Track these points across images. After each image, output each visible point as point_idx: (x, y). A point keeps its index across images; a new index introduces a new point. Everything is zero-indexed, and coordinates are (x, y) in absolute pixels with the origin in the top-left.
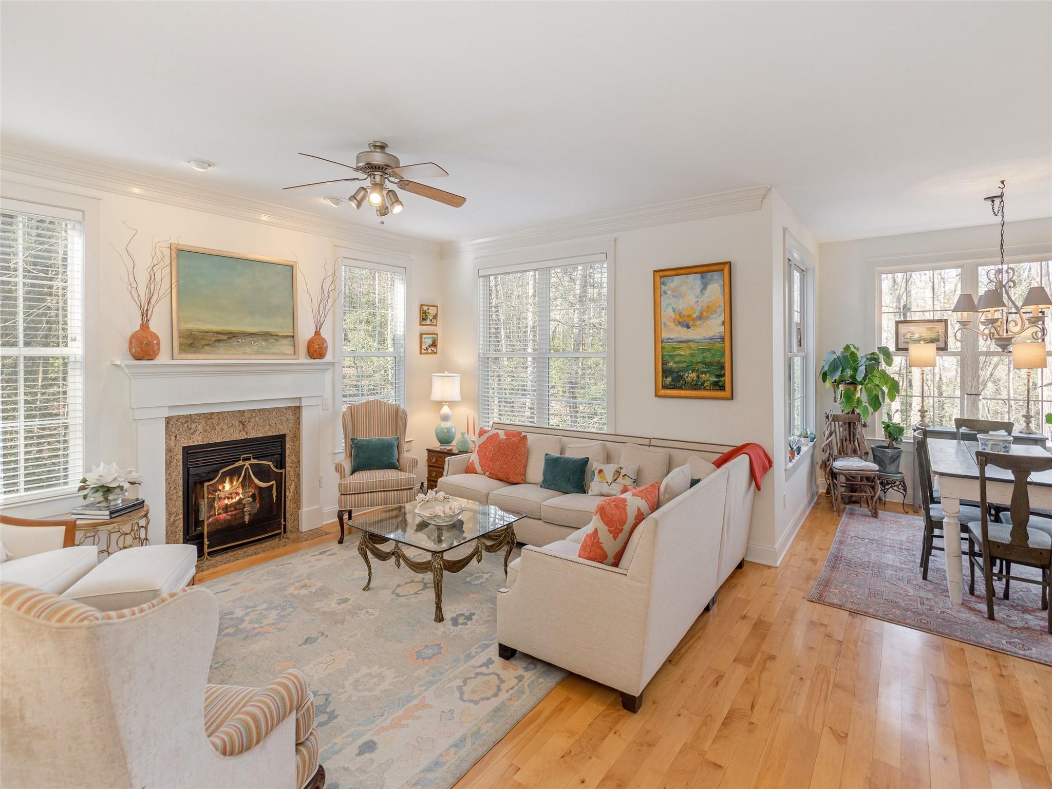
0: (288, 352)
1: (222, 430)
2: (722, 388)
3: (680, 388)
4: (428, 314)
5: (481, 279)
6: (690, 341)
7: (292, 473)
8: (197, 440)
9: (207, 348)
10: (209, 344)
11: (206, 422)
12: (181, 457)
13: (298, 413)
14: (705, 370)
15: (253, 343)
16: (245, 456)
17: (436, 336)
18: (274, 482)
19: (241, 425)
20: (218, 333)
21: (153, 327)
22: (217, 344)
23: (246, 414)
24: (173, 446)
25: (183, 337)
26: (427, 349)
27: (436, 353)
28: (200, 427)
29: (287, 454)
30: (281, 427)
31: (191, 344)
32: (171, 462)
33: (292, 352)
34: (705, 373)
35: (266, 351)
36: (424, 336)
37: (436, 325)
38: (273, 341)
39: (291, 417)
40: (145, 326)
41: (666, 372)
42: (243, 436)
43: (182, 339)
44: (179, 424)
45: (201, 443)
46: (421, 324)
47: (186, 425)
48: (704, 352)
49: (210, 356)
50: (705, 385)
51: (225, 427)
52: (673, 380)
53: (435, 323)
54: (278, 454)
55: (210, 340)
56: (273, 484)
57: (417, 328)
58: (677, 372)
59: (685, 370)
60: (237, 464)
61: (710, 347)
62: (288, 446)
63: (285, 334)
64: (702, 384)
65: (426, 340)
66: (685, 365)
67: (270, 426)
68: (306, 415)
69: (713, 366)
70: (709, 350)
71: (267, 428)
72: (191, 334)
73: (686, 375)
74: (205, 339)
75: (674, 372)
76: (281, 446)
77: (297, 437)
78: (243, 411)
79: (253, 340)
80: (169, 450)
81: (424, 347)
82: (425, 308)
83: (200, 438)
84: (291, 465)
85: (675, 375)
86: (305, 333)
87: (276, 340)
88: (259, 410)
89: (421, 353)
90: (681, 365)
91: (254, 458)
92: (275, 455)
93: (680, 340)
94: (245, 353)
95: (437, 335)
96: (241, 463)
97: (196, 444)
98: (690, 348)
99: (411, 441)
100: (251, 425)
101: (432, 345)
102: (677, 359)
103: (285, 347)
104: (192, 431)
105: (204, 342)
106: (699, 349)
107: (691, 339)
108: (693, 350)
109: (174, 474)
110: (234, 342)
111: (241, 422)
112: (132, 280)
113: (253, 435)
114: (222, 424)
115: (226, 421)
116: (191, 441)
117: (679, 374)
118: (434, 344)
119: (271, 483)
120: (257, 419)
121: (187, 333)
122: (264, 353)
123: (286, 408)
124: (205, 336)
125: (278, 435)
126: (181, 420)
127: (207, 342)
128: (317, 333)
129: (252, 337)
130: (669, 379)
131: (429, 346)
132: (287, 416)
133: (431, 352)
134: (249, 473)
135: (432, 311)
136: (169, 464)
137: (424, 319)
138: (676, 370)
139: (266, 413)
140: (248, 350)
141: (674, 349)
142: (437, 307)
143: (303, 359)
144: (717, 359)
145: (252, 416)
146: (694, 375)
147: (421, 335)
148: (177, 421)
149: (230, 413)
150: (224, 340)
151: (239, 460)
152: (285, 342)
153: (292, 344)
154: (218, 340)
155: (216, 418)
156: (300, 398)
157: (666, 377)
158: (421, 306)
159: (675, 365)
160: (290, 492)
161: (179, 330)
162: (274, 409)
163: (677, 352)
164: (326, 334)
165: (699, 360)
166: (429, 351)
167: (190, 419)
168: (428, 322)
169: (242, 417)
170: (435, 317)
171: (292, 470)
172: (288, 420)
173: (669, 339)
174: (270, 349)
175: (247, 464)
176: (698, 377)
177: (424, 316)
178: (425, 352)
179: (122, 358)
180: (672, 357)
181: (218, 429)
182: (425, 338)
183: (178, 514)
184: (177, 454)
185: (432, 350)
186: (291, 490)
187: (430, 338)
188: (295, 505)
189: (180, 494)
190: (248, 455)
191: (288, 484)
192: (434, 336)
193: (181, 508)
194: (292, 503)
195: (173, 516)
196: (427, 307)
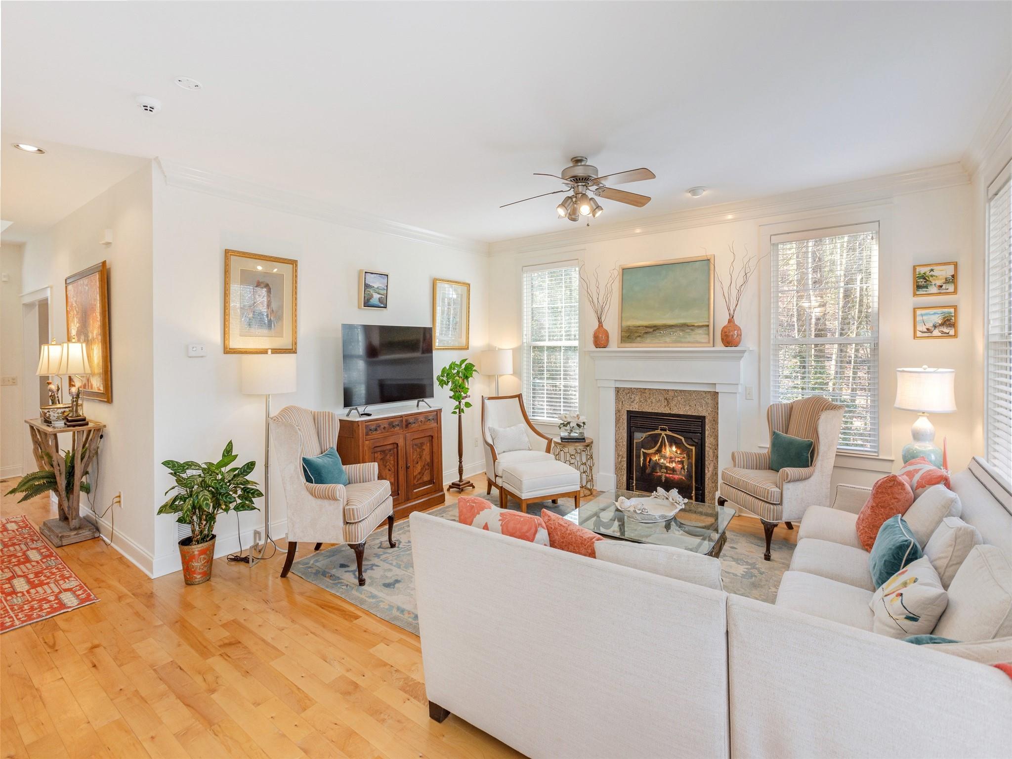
0: (703, 341)
1: (652, 403)
4: (931, 279)
7: (711, 453)
8: (635, 407)
9: (639, 339)
10: (640, 336)
11: (641, 395)
12: (626, 417)
13: (715, 399)
15: (672, 333)
16: (663, 426)
17: (952, 310)
18: (685, 455)
19: (666, 402)
20: (646, 327)
21: (605, 326)
22: (645, 336)
23: (670, 393)
24: (621, 409)
26: (931, 331)
27: (955, 336)
28: (637, 398)
29: (706, 436)
30: (700, 409)
31: (629, 336)
32: (619, 419)
33: (706, 340)
35: (683, 340)
36: (919, 312)
37: (953, 293)
39: (710, 401)
40: (600, 326)
42: (666, 411)
44: (625, 393)
45: (638, 410)
46: (915, 295)
47: (628, 395)
49: (640, 345)
51: (654, 401)
53: (950, 290)
54: (699, 433)
55: (641, 333)
56: (685, 457)
57: (907, 301)
60: (656, 432)
62: (707, 427)
63: (701, 324)
65: (926, 317)
67: (690, 406)
68: (723, 401)
71: (688, 408)
72: (629, 329)
74: (638, 332)
76: (702, 426)
77: (715, 421)
78: (668, 390)
79: (672, 331)
80: (618, 411)
81: (921, 327)
82: (922, 270)
83: (638, 406)
84: (710, 446)
86: (722, 321)
87: (692, 330)
88: (681, 391)
89: (915, 337)
91: (669, 430)
92: (697, 433)
94: (666, 342)
95: (955, 308)
96: (659, 431)
97: (634, 410)
99: (892, 461)
100: (674, 403)
101: (942, 325)
104: (632, 400)
105: (638, 334)
109: (621, 429)
110: (657, 333)
111: (666, 399)
113: (675, 411)
114: (652, 398)
115: (655, 396)
116: (631, 407)
118: (949, 322)
120: (679, 398)
121: (627, 328)
122: (681, 342)
123: (706, 392)
124: (638, 329)
125: (698, 416)
126: (627, 391)
128: (731, 320)
129: (671, 329)
131: (935, 327)
132: (706, 399)
133: (940, 334)
134: (664, 440)
135: (942, 272)
136: (617, 421)
137: (919, 287)
139: (687, 394)
140: (668, 340)
142: (954, 264)
143: (720, 347)
145: (675, 395)
147: (916, 310)
148: (623, 391)
149: (658, 390)
150: (650, 332)
151: (658, 429)
152: (700, 331)
154: (646, 333)
155: (648, 393)
156: (715, 384)
158: (914, 268)
160: (709, 471)
161: (622, 327)
162: (694, 391)
164: (737, 321)
166: (936, 333)
167: (631, 391)
168: (933, 289)
169: (667, 395)
170: (951, 280)
171: (711, 451)
172: (707, 404)
174: (686, 338)
175: (663, 433)
177: (922, 283)
178: (927, 334)
179: (590, 346)
181: (649, 401)
182: (922, 315)
183: (623, 457)
184: (623, 415)
185: (942, 332)
186: (710, 469)
187: (935, 314)
188: (714, 485)
189: (625, 443)
190: (665, 427)
191: (706, 463)
192: (946, 310)
193: (626, 453)
194: (710, 482)
195: (620, 457)
196: (929, 268)
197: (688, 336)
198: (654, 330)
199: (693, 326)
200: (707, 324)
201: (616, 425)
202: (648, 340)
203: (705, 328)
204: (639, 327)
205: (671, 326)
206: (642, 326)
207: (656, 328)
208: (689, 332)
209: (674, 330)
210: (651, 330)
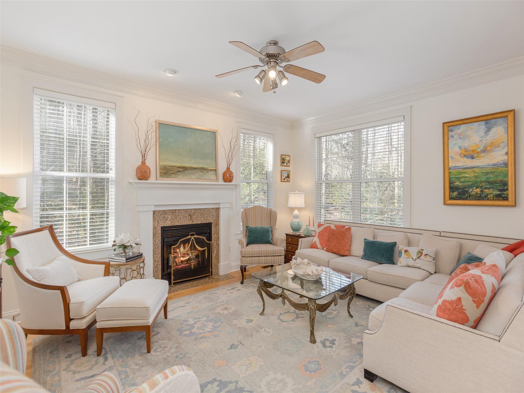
0: (213, 179)
1: (180, 219)
2: (506, 199)
3: (466, 199)
4: (285, 160)
5: (316, 139)
6: (474, 167)
7: (215, 243)
8: (168, 223)
9: (173, 175)
10: (174, 173)
11: (172, 214)
12: (160, 232)
13: (218, 212)
14: (489, 186)
15: (195, 173)
16: (192, 233)
17: (289, 172)
18: (206, 248)
19: (190, 217)
20: (179, 167)
21: (148, 163)
22: (178, 173)
23: (192, 211)
24: (157, 226)
25: (162, 169)
26: (284, 179)
27: (289, 181)
28: (170, 217)
29: (212, 234)
30: (209, 219)
31: (165, 173)
32: (155, 234)
33: (215, 178)
34: (489, 188)
37: (289, 166)
38: (205, 172)
39: (214, 214)
40: (143, 163)
41: (452, 189)
42: (190, 223)
43: (161, 170)
44: (159, 214)
45: (170, 225)
46: (281, 166)
47: (163, 215)
48: (487, 174)
49: (175, 179)
50: (489, 197)
51: (182, 217)
52: (459, 194)
53: (288, 165)
54: (208, 233)
55: (175, 171)
56: (206, 249)
57: (280, 168)
58: (462, 189)
59: (471, 186)
60: (188, 237)
61: (494, 170)
62: (213, 229)
63: (212, 169)
64: (486, 196)
65: (284, 174)
66: (469, 183)
67: (204, 218)
68: (222, 213)
69: (497, 183)
70: (492, 173)
71: (203, 219)
72: (166, 168)
73: (471, 190)
74: (172, 171)
75: (459, 188)
76: (210, 229)
77: (217, 224)
78: (191, 209)
80: (154, 228)
81: (283, 178)
82: (284, 157)
83: (169, 223)
84: (215, 239)
85: (461, 190)
86: (222, 168)
87: (207, 172)
88: (199, 209)
89: (281, 181)
90: (466, 184)
91: (196, 235)
92: (207, 233)
93: (465, 167)
94: (192, 178)
95: (290, 171)
96: (189, 237)
97: (167, 225)
98: (475, 172)
99: (277, 229)
100: (195, 217)
101: (287, 177)
102: (463, 180)
103: (211, 175)
104: (165, 219)
105: (172, 172)
106: (482, 173)
107: (475, 166)
108: (477, 173)
109: (157, 241)
110: (186, 172)
111: (190, 215)
112: (138, 138)
113: (195, 222)
114: (180, 216)
115: (182, 214)
116: (165, 224)
117: (465, 189)
118: (288, 177)
119: (205, 248)
120: (198, 214)
121: (164, 167)
122: (201, 179)
123: (212, 209)
125: (208, 223)
126: (160, 213)
127: (173, 172)
128: (228, 169)
129: (195, 170)
130: (455, 193)
131: (286, 178)
132: (212, 213)
134: (194, 242)
135: (287, 158)
136: (154, 235)
137: (283, 163)
138: (462, 187)
139: (202, 211)
140: (193, 177)
141: (460, 173)
142: (290, 156)
143: (221, 182)
144: (500, 178)
145: (195, 212)
146: (478, 190)
147: (282, 171)
148: (158, 213)
149: (184, 210)
150: (181, 171)
151: (189, 235)
152: (212, 173)
153: (215, 174)
154: (179, 171)
155: (178, 212)
156: (219, 203)
157: (453, 192)
158: (282, 155)
159: (460, 184)
160: (214, 254)
161: (160, 165)
162: (206, 209)
163: (463, 175)
164: (232, 169)
165: (483, 180)
166: (286, 180)
167: (164, 212)
168: (285, 164)
169: (190, 213)
170: (289, 162)
172: (213, 215)
173: (456, 166)
175: (193, 237)
176: (482, 191)
177: (283, 161)
178: (284, 180)
179: (132, 178)
180: (458, 179)
181: (178, 218)
182: (283, 173)
183: (159, 262)
184: (158, 230)
185: (287, 180)
186: (215, 253)
187: (286, 173)
188: (217, 261)
189: (160, 251)
190: (193, 233)
191: (213, 249)
192: (288, 172)
193: (161, 258)
194: (215, 260)
195: (156, 262)
196: (285, 156)
197: (205, 175)
198: (184, 170)
199: (208, 169)
200: (215, 169)
201: (153, 239)
202: (180, 177)
203: (214, 171)
204: (173, 167)
205: (195, 169)
206: (175, 167)
207: (185, 169)
208: (206, 173)
209: (196, 171)
210: (182, 170)
